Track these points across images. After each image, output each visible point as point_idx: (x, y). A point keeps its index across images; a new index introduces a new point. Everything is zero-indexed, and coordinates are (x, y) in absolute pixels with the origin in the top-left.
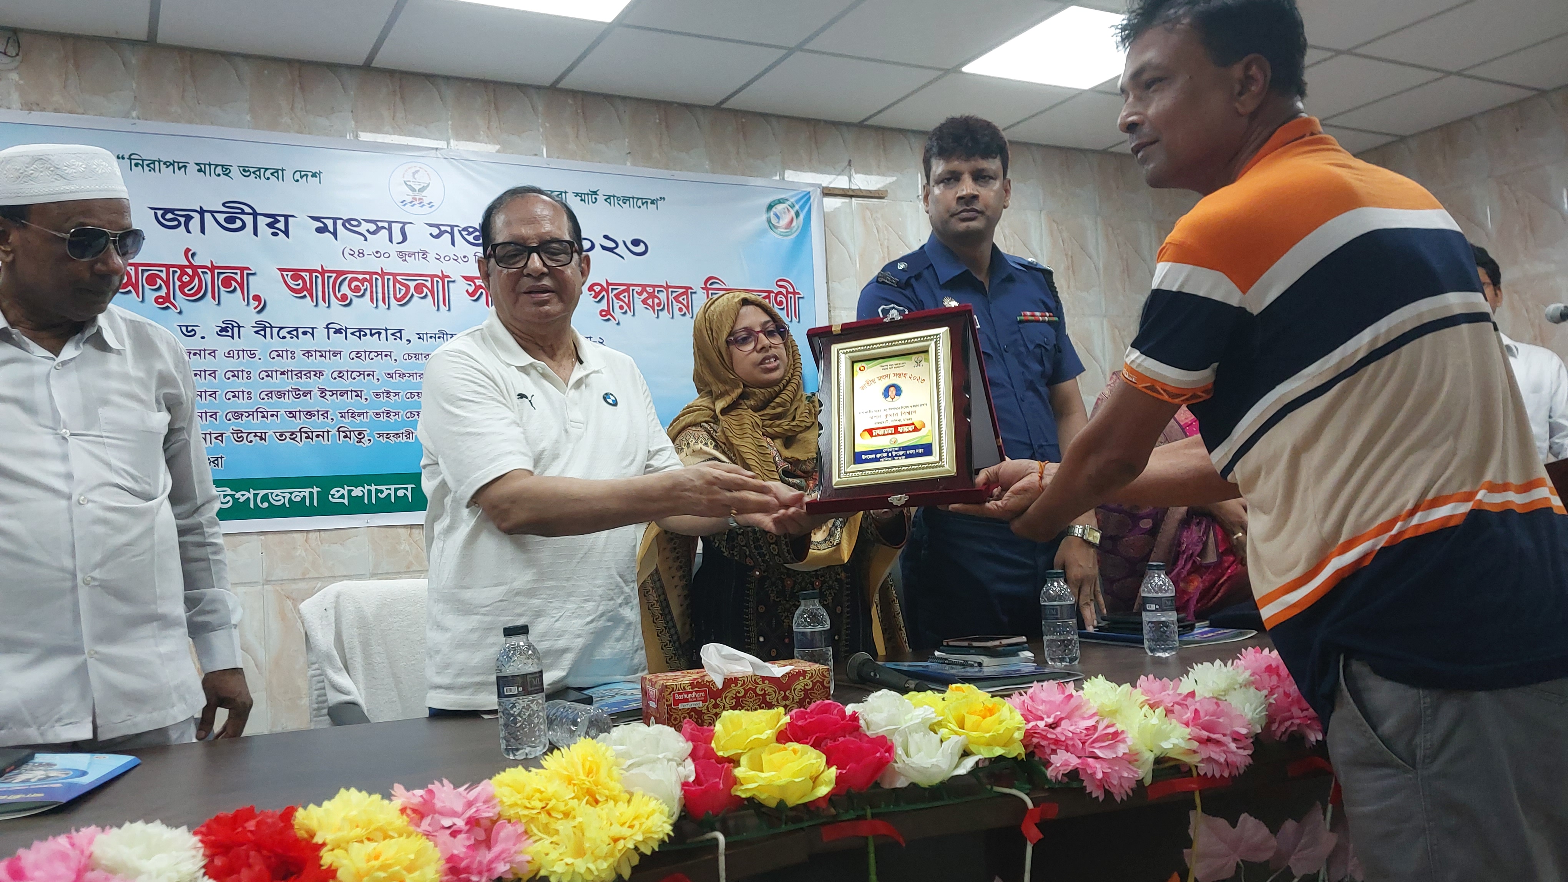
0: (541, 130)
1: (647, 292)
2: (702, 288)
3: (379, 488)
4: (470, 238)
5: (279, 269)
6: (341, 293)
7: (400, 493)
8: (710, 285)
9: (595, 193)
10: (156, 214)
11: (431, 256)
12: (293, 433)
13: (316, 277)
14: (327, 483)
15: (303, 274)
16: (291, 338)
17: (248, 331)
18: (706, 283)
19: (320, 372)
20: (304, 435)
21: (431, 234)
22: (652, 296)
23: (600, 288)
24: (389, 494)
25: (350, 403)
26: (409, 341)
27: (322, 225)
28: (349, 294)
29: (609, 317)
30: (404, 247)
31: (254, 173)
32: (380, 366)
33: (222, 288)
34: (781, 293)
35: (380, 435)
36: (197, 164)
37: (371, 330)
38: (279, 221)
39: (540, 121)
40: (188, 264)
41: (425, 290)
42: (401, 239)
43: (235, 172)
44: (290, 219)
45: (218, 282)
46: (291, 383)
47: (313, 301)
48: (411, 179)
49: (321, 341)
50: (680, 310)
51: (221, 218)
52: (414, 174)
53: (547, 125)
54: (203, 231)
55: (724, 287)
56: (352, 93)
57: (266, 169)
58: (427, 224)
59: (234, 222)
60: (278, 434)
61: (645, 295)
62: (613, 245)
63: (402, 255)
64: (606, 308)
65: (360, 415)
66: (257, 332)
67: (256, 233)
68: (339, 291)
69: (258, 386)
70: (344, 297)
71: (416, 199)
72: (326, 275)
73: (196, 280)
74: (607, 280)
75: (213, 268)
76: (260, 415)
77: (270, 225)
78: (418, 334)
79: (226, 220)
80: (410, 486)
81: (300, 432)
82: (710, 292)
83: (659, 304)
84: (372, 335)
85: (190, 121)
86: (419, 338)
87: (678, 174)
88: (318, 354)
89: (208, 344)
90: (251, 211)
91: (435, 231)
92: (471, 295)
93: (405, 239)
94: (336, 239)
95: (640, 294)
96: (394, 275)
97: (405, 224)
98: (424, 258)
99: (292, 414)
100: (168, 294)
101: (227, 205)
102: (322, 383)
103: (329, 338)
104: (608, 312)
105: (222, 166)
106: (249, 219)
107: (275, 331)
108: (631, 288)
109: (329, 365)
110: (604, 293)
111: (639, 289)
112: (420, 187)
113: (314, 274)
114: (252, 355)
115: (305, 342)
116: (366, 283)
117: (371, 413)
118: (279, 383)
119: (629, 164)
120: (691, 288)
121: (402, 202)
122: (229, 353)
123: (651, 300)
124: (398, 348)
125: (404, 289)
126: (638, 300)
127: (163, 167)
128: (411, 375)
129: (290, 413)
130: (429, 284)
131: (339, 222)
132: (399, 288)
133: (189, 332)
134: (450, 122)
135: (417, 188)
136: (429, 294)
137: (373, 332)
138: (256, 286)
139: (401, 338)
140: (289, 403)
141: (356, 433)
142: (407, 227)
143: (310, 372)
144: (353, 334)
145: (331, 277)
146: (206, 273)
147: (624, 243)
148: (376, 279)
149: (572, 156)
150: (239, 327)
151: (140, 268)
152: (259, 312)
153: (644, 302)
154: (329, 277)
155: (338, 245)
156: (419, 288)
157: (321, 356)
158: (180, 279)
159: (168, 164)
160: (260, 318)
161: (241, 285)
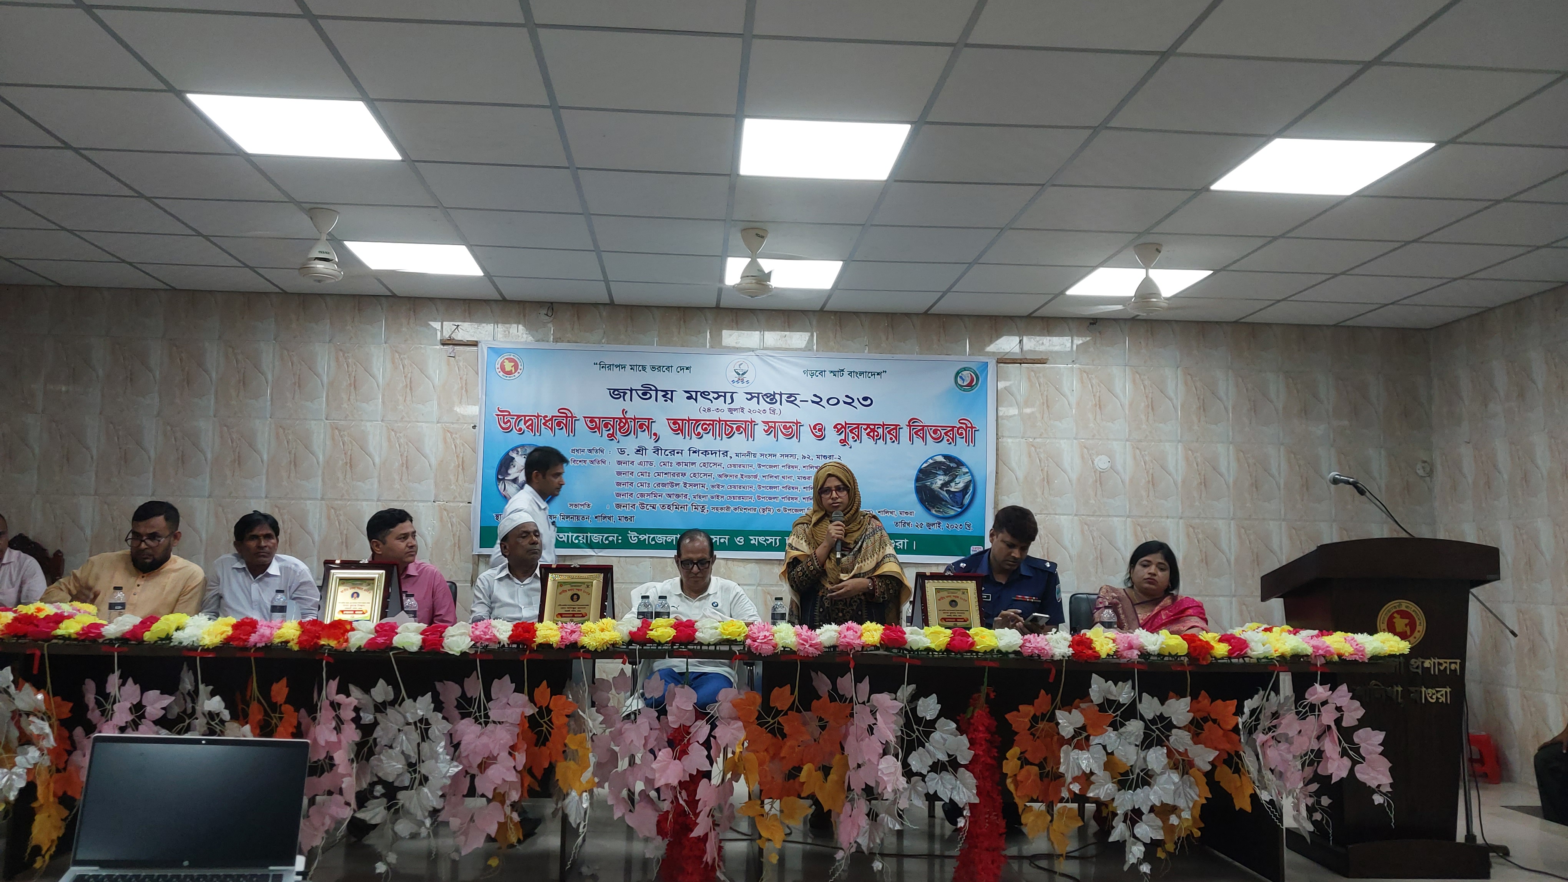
1: (870, 428)
2: (907, 426)
4: (768, 400)
5: (667, 419)
8: (914, 423)
9: (843, 370)
10: (610, 392)
11: (746, 411)
12: (669, 506)
13: (685, 423)
15: (679, 421)
16: (671, 455)
17: (650, 452)
18: (909, 422)
19: (684, 473)
20: (674, 506)
21: (747, 398)
22: (873, 430)
23: (841, 426)
25: (698, 490)
26: (731, 457)
27: (689, 395)
28: (702, 431)
29: (846, 444)
31: (657, 368)
32: (716, 471)
33: (639, 429)
34: (962, 427)
35: (713, 508)
36: (631, 365)
37: (711, 451)
38: (668, 394)
40: (623, 417)
41: (741, 429)
42: (730, 401)
43: (648, 369)
44: (674, 392)
45: (637, 426)
46: (669, 479)
47: (683, 436)
48: (737, 368)
49: (686, 457)
50: (891, 439)
51: (640, 393)
52: (740, 365)
54: (631, 400)
55: (923, 424)
56: (710, 321)
57: (663, 366)
58: (745, 392)
59: (646, 395)
60: (662, 506)
62: (851, 401)
63: (730, 410)
64: (845, 439)
65: (703, 497)
66: (654, 452)
67: (656, 401)
68: (696, 430)
69: (653, 480)
70: (699, 434)
71: (740, 379)
72: (690, 422)
73: (627, 426)
74: (846, 422)
75: (635, 419)
76: (653, 495)
77: (664, 396)
78: (736, 453)
79: (643, 394)
80: (727, 537)
81: (673, 504)
82: (913, 428)
83: (877, 436)
84: (712, 454)
85: (629, 344)
86: (737, 456)
87: (897, 356)
88: (684, 464)
89: (630, 458)
90: (655, 389)
91: (749, 397)
92: (766, 431)
93: (732, 401)
94: (697, 402)
95: (866, 430)
96: (726, 421)
97: (733, 393)
98: (742, 412)
99: (669, 496)
100: (613, 432)
101: (644, 386)
102: (685, 479)
103: (690, 456)
105: (642, 366)
106: (653, 393)
107: (663, 451)
108: (861, 426)
109: (689, 470)
110: (844, 430)
111: (865, 427)
112: (743, 371)
113: (684, 421)
114: (651, 464)
115: (677, 458)
116: (710, 426)
117: (709, 496)
118: (663, 479)
120: (900, 426)
121: (732, 381)
122: (640, 463)
123: (873, 433)
124: (725, 461)
125: (730, 429)
126: (864, 433)
127: (615, 368)
128: (731, 476)
130: (744, 426)
131: (699, 393)
132: (728, 429)
133: (622, 452)
135: (741, 373)
136: (743, 431)
137: (713, 452)
138: (655, 428)
139: (727, 456)
140: (668, 489)
141: (701, 507)
142: (734, 395)
143: (679, 473)
144: (702, 453)
146: (631, 421)
147: (858, 399)
148: (716, 423)
149: (832, 350)
150: (646, 449)
151: (602, 420)
152: (656, 442)
153: (868, 434)
154: (692, 423)
155: (698, 405)
156: (738, 429)
157: (686, 465)
158: (619, 425)
159: (617, 366)
160: (656, 445)
161: (648, 428)
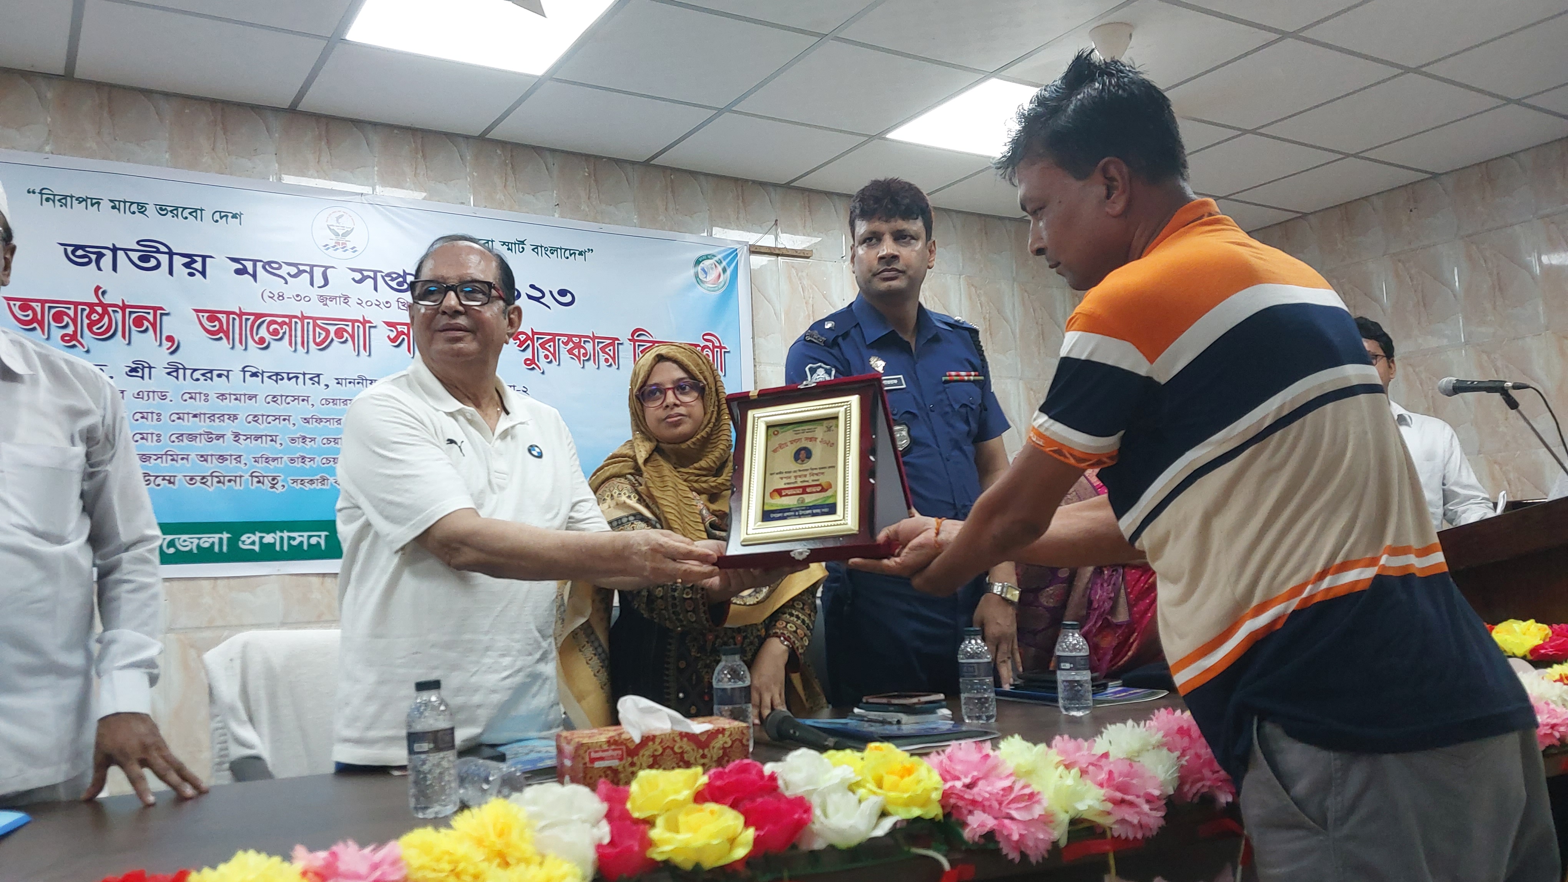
0: (469, 179)
1: (573, 342)
2: (629, 340)
3: (292, 534)
4: (394, 284)
5: (195, 310)
6: (259, 336)
7: (313, 541)
8: (638, 336)
9: (522, 242)
10: (66, 250)
11: (353, 301)
12: (203, 478)
13: (234, 319)
14: (237, 529)
15: (220, 316)
16: (206, 380)
17: (160, 372)
18: (633, 335)
19: (235, 415)
20: (216, 480)
21: (353, 279)
22: (578, 346)
23: (525, 337)
24: (302, 542)
25: (265, 447)
26: (327, 386)
27: (241, 267)
28: (268, 337)
29: (533, 366)
30: (325, 291)
31: (171, 212)
32: (297, 411)
33: (133, 328)
34: (707, 347)
35: (295, 481)
36: (111, 201)
37: (288, 374)
38: (196, 261)
39: (468, 170)
40: (97, 301)
41: (345, 335)
42: (322, 283)
43: (151, 210)
44: (208, 259)
45: (129, 321)
46: (203, 427)
47: (229, 343)
48: (335, 223)
49: (236, 384)
50: (607, 360)
51: (135, 256)
52: (338, 218)
53: (475, 174)
54: (115, 269)
55: (651, 339)
56: (277, 135)
57: (185, 209)
58: (350, 269)
59: (149, 261)
60: (188, 478)
61: (571, 345)
62: (539, 295)
63: (323, 299)
64: (531, 358)
65: (274, 459)
66: (169, 374)
67: (171, 272)
68: (257, 334)
69: (168, 428)
70: (262, 340)
71: (339, 243)
72: (244, 317)
73: (106, 319)
74: (532, 330)
75: (124, 307)
76: (170, 458)
77: (187, 265)
78: (337, 379)
79: (141, 258)
80: (323, 534)
81: (211, 476)
82: (637, 344)
83: (585, 355)
84: (289, 379)
85: (106, 159)
86: (338, 383)
87: (607, 228)
88: (233, 397)
90: (166, 250)
91: (358, 276)
92: (393, 340)
93: (326, 283)
94: (255, 280)
95: (566, 344)
96: (315, 319)
97: (327, 268)
98: (346, 303)
99: (204, 458)
100: (75, 332)
101: (141, 243)
102: (235, 426)
103: (244, 381)
104: (532, 361)
105: (138, 204)
106: (164, 259)
107: (188, 372)
108: (557, 338)
109: (244, 409)
110: (529, 342)
111: (565, 339)
112: (344, 231)
113: (231, 316)
114: (163, 397)
115: (220, 385)
116: (285, 327)
117: (285, 458)
118: (190, 425)
119: (557, 215)
120: (618, 339)
121: (325, 246)
122: (138, 394)
123: (577, 350)
124: (316, 392)
125: (324, 334)
126: (564, 350)
127: (75, 202)
128: (328, 420)
129: (202, 456)
130: (349, 329)
131: (259, 265)
132: (319, 333)
134: (376, 168)
135: (341, 232)
136: (349, 339)
137: (291, 376)
138: (169, 326)
139: (319, 383)
140: (201, 446)
141: (270, 478)
142: (329, 271)
143: (223, 415)
144: (269, 377)
145: (249, 319)
146: (117, 312)
147: (551, 292)
148: (296, 323)
149: (500, 206)
150: (150, 367)
151: (47, 305)
152: (172, 353)
153: (570, 352)
154: (247, 320)
155: (258, 287)
156: (339, 333)
157: (236, 399)
158: (88, 316)
159: (80, 200)
160: (173, 358)
161: (154, 325)
